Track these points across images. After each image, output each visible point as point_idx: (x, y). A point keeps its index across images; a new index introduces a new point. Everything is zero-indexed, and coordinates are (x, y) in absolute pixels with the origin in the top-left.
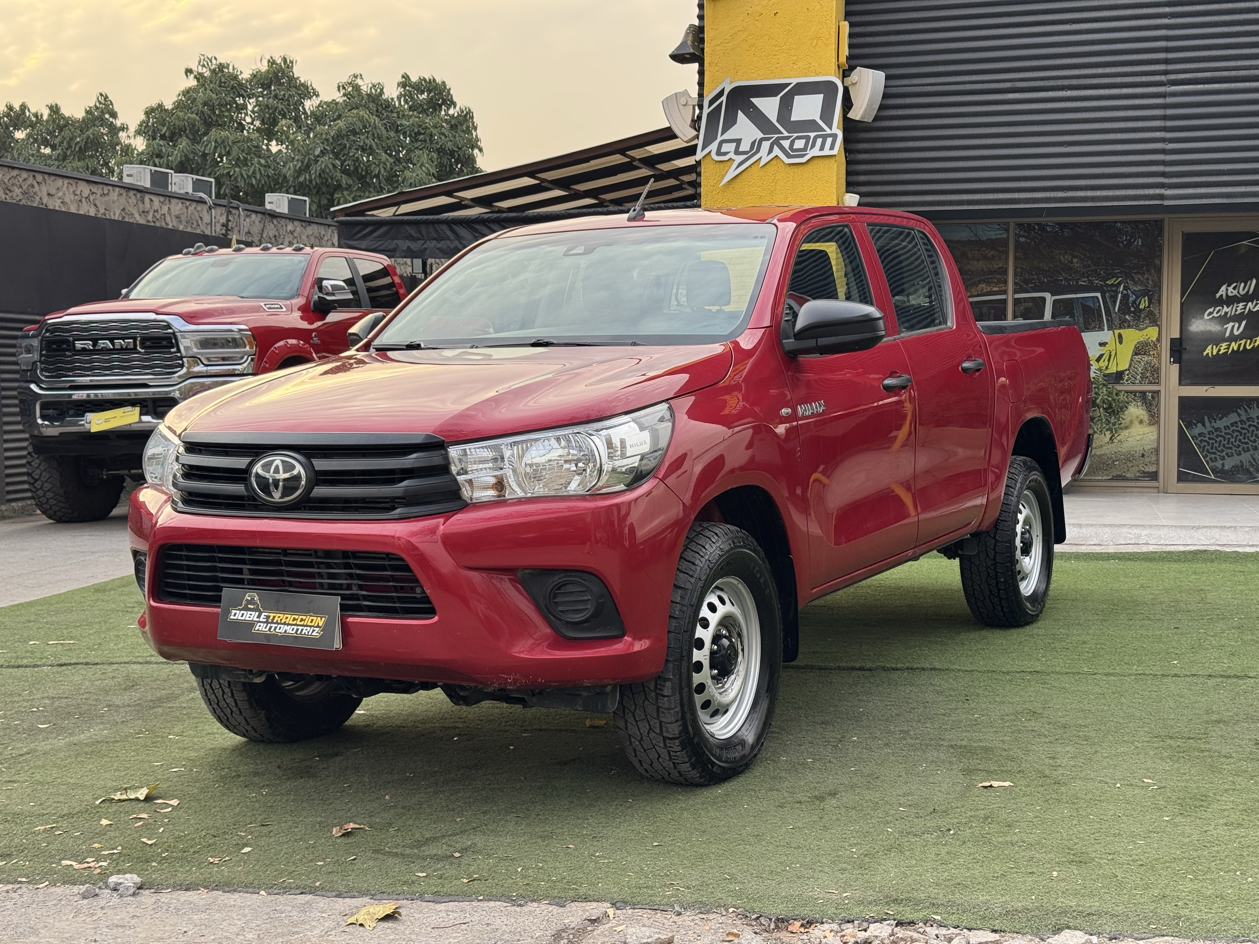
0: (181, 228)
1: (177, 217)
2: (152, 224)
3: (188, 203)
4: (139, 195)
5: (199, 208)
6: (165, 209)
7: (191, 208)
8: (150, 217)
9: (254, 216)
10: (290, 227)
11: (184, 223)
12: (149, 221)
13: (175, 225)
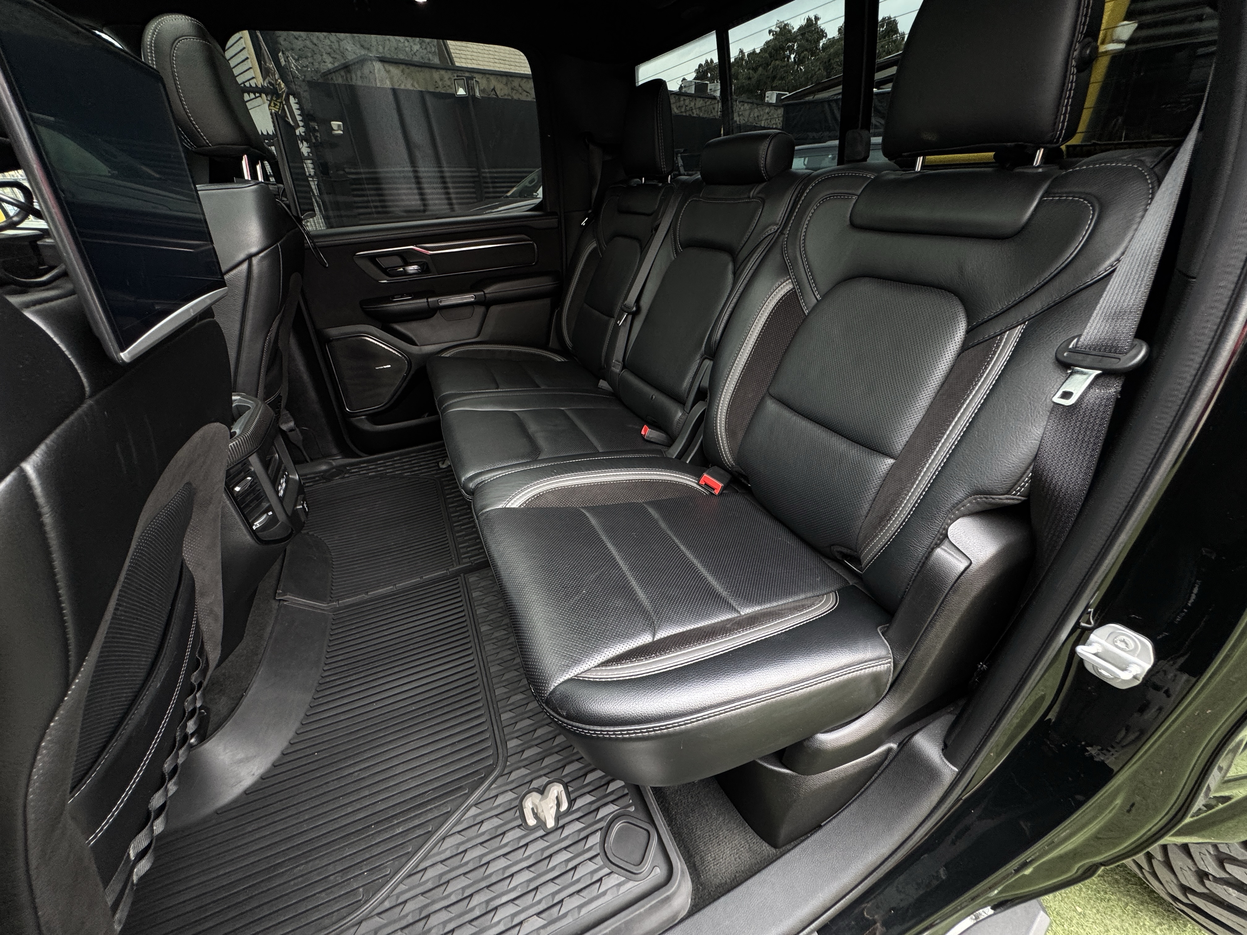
0: (701, 115)
1: (700, 108)
2: (684, 114)
3: (706, 100)
4: (677, 97)
5: (713, 102)
6: (692, 104)
7: (708, 103)
8: (683, 110)
9: (746, 105)
10: (767, 110)
11: (703, 111)
12: (682, 112)
13: (698, 112)
